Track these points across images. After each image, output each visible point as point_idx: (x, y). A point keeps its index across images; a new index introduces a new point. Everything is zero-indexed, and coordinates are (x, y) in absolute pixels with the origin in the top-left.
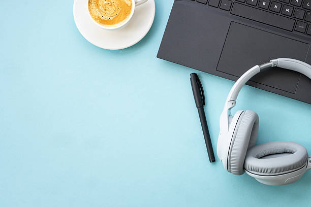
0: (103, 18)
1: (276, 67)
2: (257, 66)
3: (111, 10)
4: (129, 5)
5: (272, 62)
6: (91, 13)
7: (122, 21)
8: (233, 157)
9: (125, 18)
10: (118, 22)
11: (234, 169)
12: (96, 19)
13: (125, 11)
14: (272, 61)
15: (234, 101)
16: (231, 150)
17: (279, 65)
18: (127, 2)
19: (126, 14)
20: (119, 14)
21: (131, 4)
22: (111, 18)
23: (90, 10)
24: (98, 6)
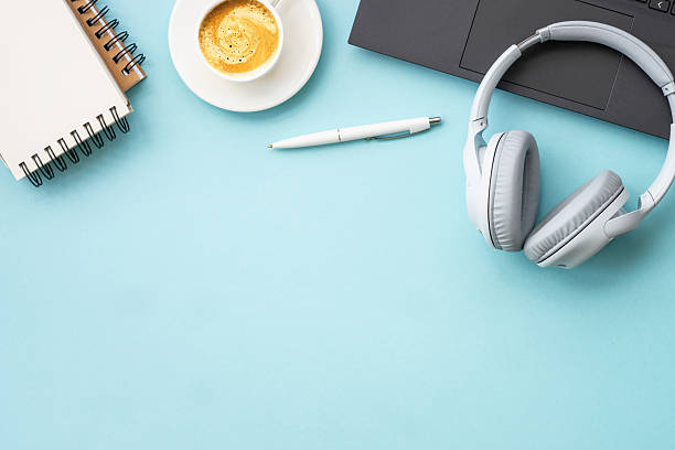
0: (229, 62)
1: (549, 41)
2: (514, 47)
3: (242, 45)
4: (274, 32)
5: (541, 33)
6: (206, 56)
7: (263, 62)
8: (497, 223)
9: (268, 57)
10: (258, 65)
11: (504, 243)
12: (216, 65)
13: (267, 43)
14: (540, 31)
15: (484, 119)
16: (493, 209)
17: (554, 37)
18: (269, 28)
19: (270, 49)
20: (257, 50)
21: (277, 30)
22: (244, 60)
23: (203, 49)
24: (216, 40)
